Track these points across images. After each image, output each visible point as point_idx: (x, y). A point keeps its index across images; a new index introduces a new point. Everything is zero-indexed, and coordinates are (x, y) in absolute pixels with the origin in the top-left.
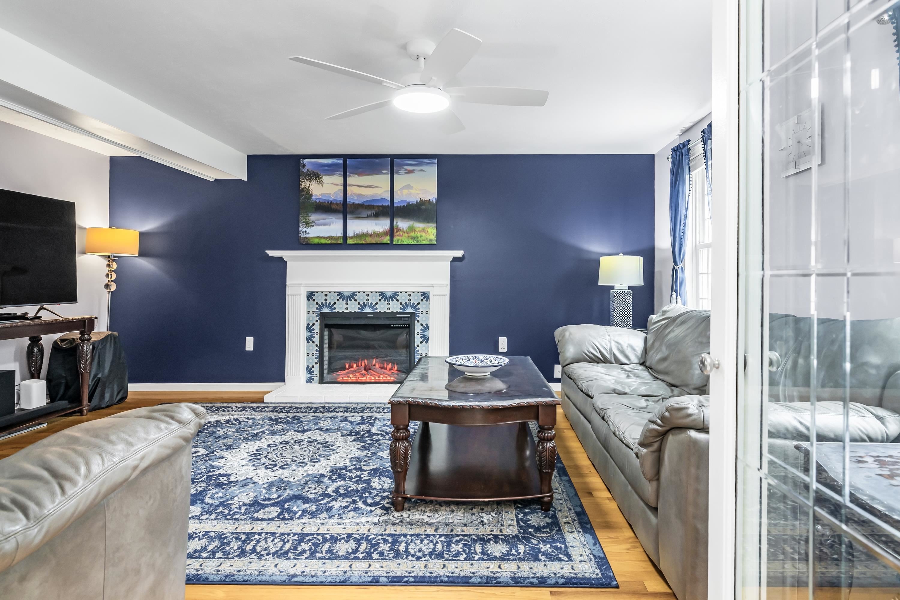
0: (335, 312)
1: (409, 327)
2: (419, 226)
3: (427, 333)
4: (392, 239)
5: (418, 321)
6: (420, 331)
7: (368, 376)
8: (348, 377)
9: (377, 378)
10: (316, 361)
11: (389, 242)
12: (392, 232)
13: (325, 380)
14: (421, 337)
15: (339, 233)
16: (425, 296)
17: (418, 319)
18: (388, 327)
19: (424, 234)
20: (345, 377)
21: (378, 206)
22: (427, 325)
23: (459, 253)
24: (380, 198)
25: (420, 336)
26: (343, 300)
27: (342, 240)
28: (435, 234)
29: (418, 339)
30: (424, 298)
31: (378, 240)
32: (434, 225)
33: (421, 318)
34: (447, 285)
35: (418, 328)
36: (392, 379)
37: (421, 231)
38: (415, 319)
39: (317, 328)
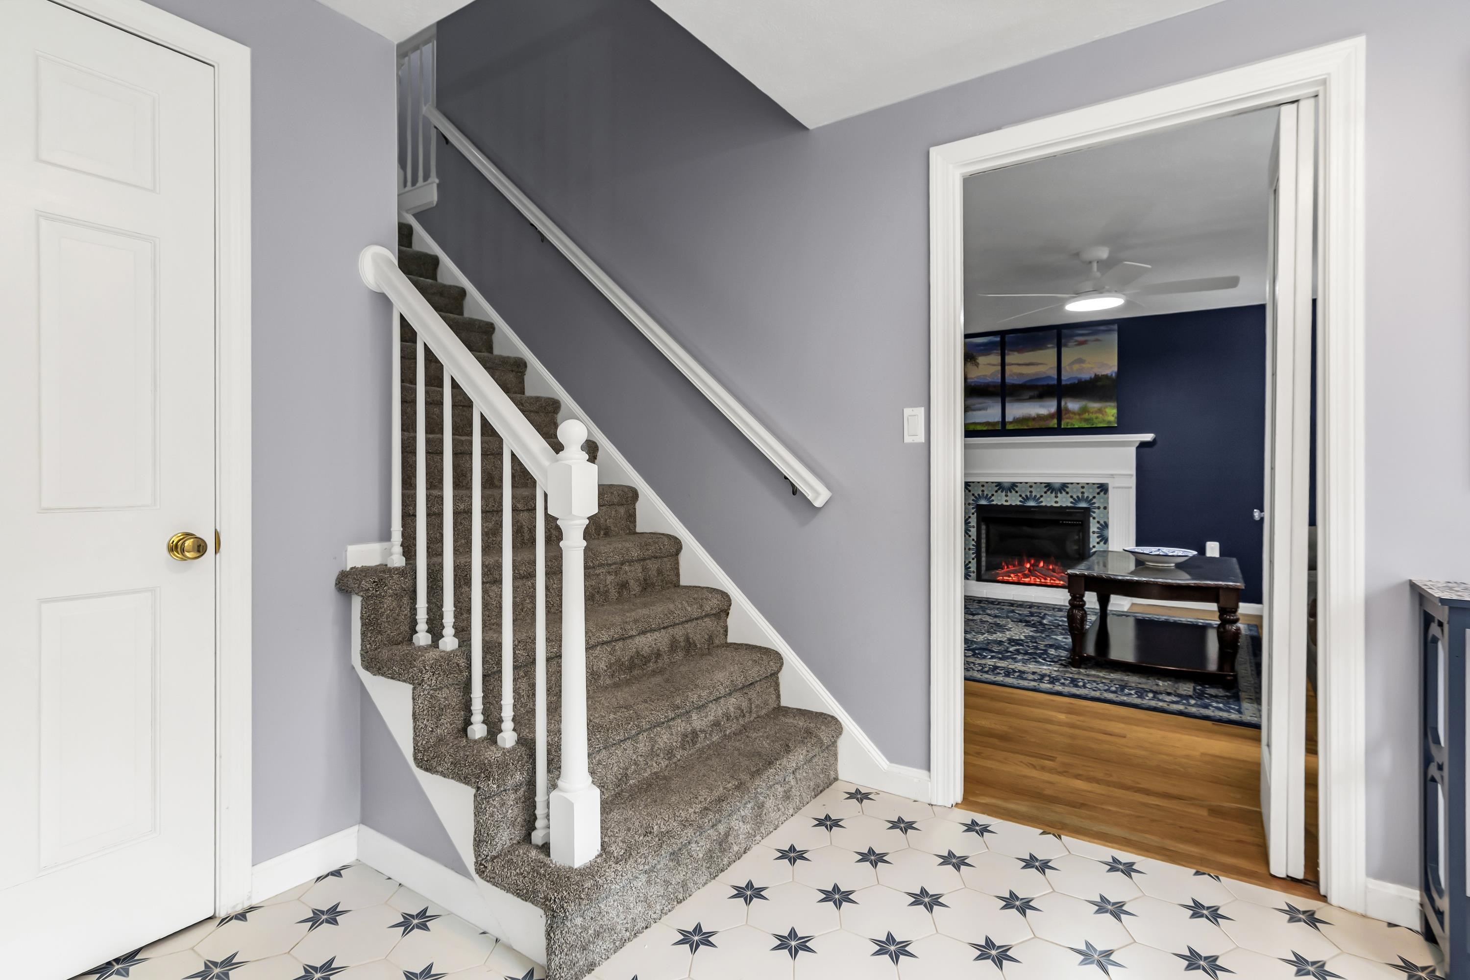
0: (993, 505)
1: (1082, 525)
2: (1094, 405)
3: (1105, 533)
4: (1059, 423)
5: (1094, 518)
6: (1096, 530)
7: (1032, 578)
8: (1010, 576)
9: (1043, 581)
10: (973, 556)
11: (1056, 426)
12: (1060, 413)
13: (984, 577)
14: (1098, 537)
15: (998, 418)
16: (1103, 488)
17: (1094, 515)
18: (1055, 523)
19: (1100, 416)
20: (1006, 576)
21: (1043, 386)
22: (1105, 523)
23: (1148, 437)
24: (1045, 376)
25: (1096, 535)
26: (1002, 492)
27: (1000, 425)
28: (1116, 415)
29: (1094, 539)
30: (1101, 491)
31: (1043, 424)
32: (1114, 404)
33: (1096, 513)
34: (1132, 475)
35: (1094, 527)
36: (1062, 582)
37: (1096, 412)
38: (1090, 516)
39: (973, 522)
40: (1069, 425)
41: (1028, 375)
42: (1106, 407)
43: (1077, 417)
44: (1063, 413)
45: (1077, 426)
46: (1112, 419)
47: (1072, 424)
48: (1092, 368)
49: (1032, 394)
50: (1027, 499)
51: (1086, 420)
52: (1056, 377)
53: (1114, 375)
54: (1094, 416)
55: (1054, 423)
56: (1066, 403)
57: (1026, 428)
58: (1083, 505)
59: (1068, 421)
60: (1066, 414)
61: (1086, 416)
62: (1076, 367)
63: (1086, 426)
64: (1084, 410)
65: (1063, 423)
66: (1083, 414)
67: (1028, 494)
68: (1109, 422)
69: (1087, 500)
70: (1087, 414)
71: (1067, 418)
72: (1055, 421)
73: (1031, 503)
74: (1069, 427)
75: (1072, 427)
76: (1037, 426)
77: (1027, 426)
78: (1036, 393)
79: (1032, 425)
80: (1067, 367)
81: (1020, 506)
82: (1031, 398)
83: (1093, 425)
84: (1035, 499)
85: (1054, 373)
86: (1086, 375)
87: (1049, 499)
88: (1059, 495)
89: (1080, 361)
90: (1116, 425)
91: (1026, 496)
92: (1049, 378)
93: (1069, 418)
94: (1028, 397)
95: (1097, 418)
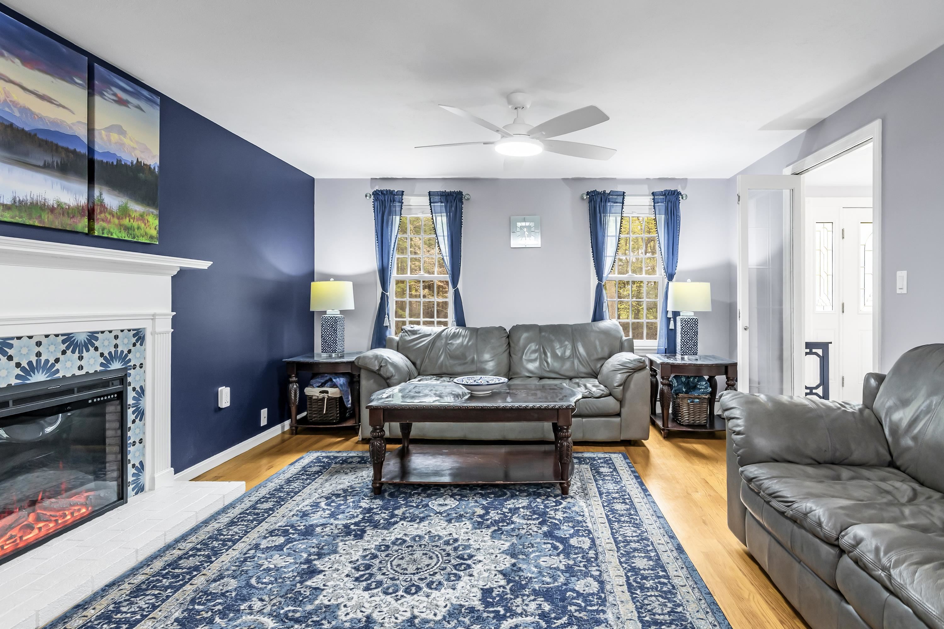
40: (105, 231)
41: (41, 118)
42: (148, 214)
43: (116, 221)
44: (97, 210)
45: (115, 236)
46: (154, 233)
47: (109, 232)
48: (134, 149)
49: (49, 159)
50: (32, 368)
51: (127, 229)
52: (86, 141)
53: (157, 170)
54: (135, 224)
55: (82, 225)
56: (101, 194)
57: (37, 224)
58: (116, 365)
59: (104, 224)
60: (101, 212)
61: (126, 222)
62: (115, 137)
63: (126, 238)
64: (124, 212)
65: (96, 226)
66: (122, 218)
67: (34, 359)
68: (151, 237)
69: (123, 358)
70: (128, 219)
71: (103, 220)
72: (86, 220)
73: (39, 377)
74: (105, 235)
75: (110, 236)
76: (57, 224)
77: (40, 222)
78: (57, 160)
79: (47, 220)
80: (103, 132)
81: (17, 386)
82: (46, 167)
83: (134, 238)
84: (48, 367)
85: (83, 133)
86: (128, 158)
87: (69, 364)
88: (85, 354)
89: (121, 131)
90: (157, 243)
91: (30, 363)
92: (75, 138)
93: (104, 220)
94: (41, 164)
95: (139, 228)
